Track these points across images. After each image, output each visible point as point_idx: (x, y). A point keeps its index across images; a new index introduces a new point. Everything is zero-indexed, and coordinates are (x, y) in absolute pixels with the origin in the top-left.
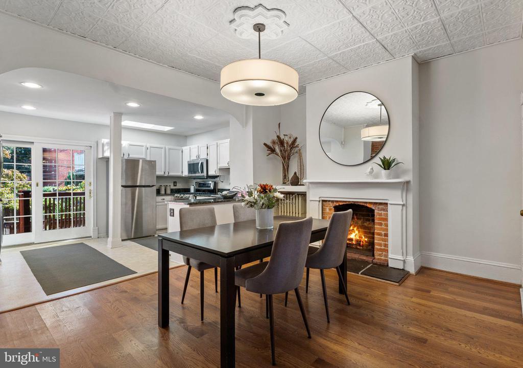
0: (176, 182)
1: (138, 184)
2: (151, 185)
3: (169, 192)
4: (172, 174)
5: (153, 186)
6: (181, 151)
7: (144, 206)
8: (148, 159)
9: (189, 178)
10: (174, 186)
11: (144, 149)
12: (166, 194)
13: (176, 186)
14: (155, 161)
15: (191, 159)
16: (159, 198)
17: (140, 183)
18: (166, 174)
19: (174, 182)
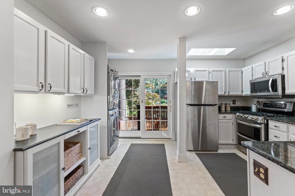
0: (235, 101)
1: (203, 103)
2: (213, 104)
3: (229, 109)
4: (232, 93)
5: (216, 105)
6: (240, 73)
7: (208, 123)
8: (211, 80)
9: (252, 97)
10: (233, 104)
11: (207, 72)
12: (226, 112)
13: (235, 104)
14: (217, 82)
15: (254, 78)
16: (221, 116)
17: (204, 102)
18: (227, 94)
19: (233, 101)
